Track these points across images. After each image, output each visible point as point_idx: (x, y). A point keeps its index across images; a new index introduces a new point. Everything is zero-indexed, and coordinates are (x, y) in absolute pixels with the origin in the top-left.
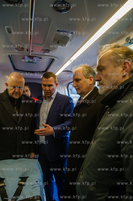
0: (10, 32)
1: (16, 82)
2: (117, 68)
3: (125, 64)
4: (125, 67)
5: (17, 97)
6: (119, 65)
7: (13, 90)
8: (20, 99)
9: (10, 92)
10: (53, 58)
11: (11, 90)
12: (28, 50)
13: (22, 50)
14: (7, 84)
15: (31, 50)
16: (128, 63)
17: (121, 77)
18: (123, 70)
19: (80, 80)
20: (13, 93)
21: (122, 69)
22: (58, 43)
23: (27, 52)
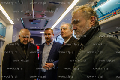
0: (21, 3)
4: (93, 20)
5: (26, 44)
7: (23, 39)
9: (22, 41)
11: (22, 39)
12: (32, 15)
13: (29, 15)
14: (19, 36)
15: (34, 15)
16: (94, 17)
18: (91, 22)
20: (23, 41)
22: (50, 10)
23: (32, 17)
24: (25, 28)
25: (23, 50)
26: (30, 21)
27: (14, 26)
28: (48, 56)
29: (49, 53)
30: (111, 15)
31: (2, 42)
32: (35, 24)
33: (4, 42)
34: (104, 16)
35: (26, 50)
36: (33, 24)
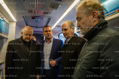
1: (28, 32)
2: (89, 17)
3: (93, 13)
5: (28, 41)
6: (90, 15)
7: (26, 37)
8: (30, 42)
9: (24, 38)
10: (50, 17)
11: (24, 36)
12: (35, 13)
13: (31, 13)
14: (22, 33)
16: (96, 12)
17: (93, 22)
18: (94, 17)
19: (67, 29)
20: (26, 38)
21: (92, 17)
22: (53, 7)
23: (35, 14)
24: (27, 25)
25: (26, 47)
26: (32, 18)
27: (16, 23)
28: (50, 53)
29: (51, 51)
30: (116, 12)
31: (5, 39)
32: (38, 21)
33: (7, 39)
34: (108, 13)
35: (29, 47)
36: (36, 21)
